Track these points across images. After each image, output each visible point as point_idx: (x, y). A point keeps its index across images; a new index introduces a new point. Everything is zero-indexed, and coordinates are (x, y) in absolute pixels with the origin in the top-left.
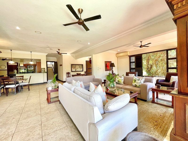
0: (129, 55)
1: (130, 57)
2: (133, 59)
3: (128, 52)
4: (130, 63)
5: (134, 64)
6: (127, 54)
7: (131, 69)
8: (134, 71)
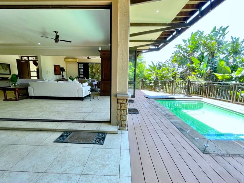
0: (78, 62)
1: (79, 63)
2: (81, 66)
3: (77, 59)
4: (79, 69)
5: (82, 70)
6: (76, 61)
7: (79, 74)
8: (82, 76)
